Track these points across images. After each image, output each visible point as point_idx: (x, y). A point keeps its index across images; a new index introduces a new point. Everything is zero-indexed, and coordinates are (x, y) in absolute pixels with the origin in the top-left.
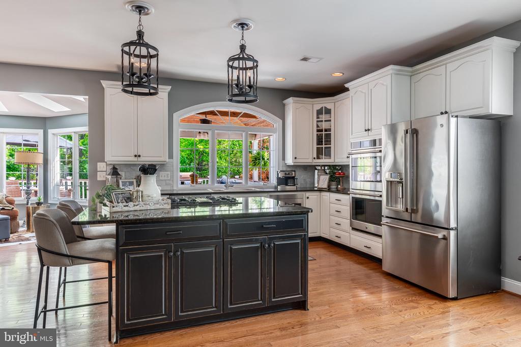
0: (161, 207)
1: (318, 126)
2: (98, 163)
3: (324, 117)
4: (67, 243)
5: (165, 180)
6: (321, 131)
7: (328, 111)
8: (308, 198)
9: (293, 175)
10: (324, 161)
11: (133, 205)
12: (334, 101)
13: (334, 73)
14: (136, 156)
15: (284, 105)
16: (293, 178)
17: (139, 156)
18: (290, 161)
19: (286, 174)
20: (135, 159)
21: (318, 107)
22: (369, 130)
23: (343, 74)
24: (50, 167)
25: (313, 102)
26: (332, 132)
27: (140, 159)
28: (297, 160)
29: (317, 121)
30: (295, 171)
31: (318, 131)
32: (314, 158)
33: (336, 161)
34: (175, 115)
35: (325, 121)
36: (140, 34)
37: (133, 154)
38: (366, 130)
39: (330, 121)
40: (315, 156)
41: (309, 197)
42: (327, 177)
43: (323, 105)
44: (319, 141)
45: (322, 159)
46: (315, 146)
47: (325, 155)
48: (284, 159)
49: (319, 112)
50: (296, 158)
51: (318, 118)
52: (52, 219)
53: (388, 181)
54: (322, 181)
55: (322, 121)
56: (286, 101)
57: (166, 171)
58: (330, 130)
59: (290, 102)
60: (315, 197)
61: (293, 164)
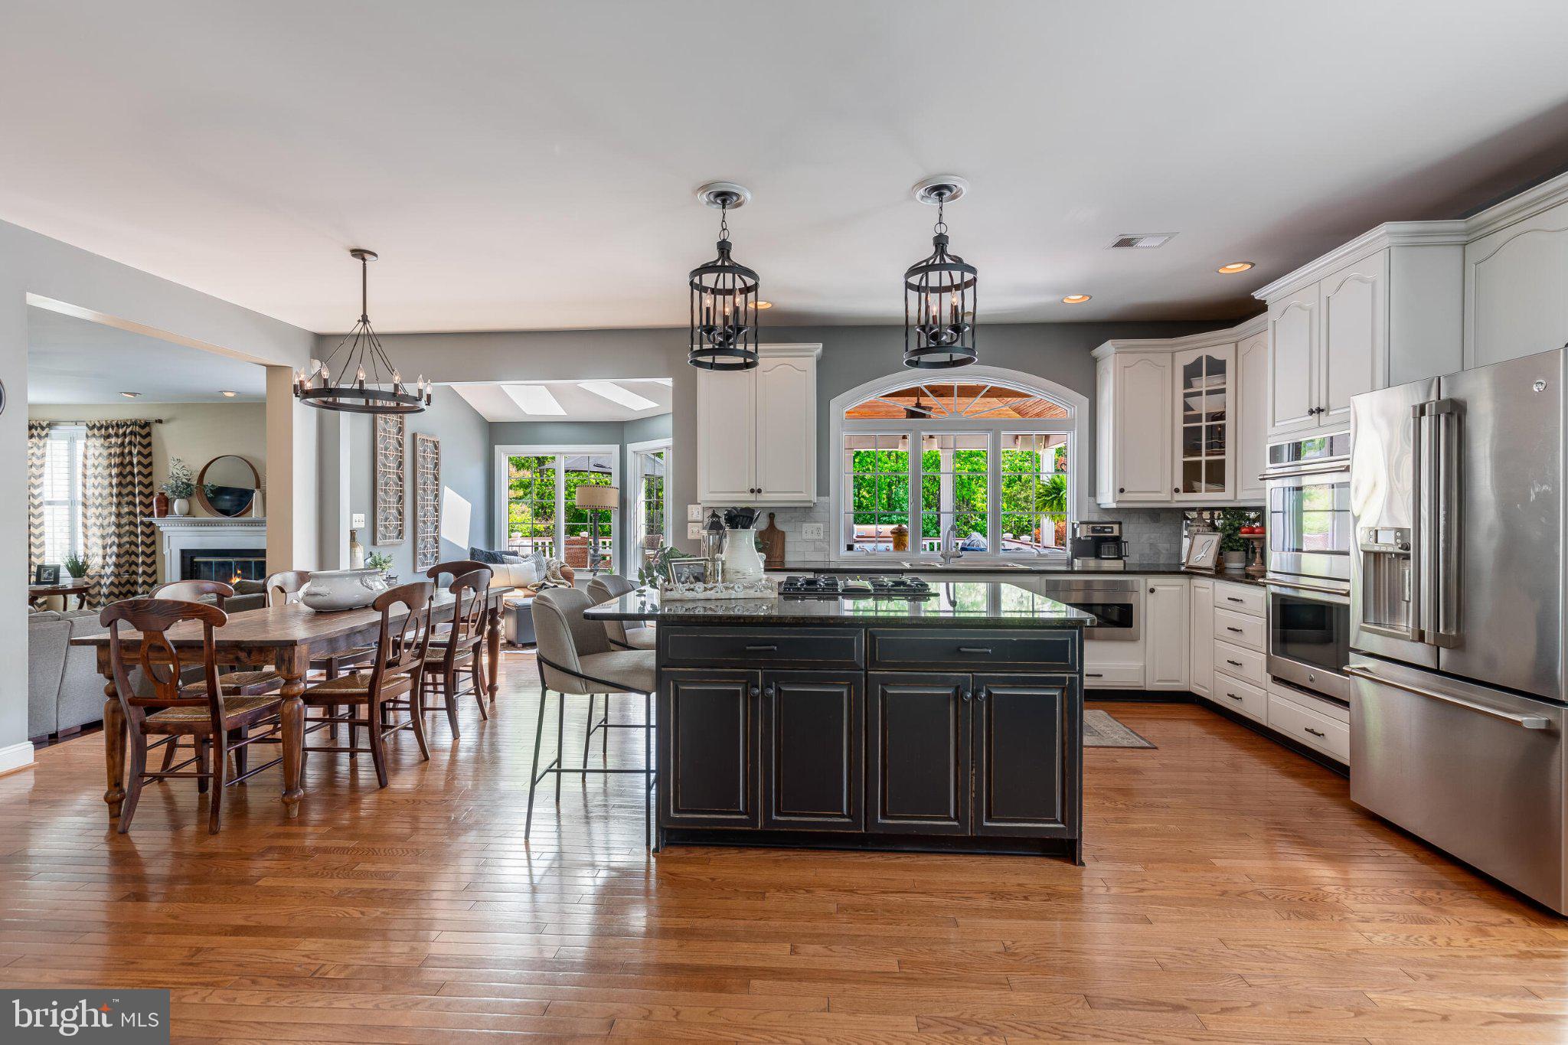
0: (759, 595)
1: (1187, 407)
2: (689, 506)
3: (1203, 383)
4: (579, 655)
5: (814, 541)
6: (1198, 418)
7: (1217, 367)
8: (1152, 591)
9: (1116, 533)
10: (1205, 496)
11: (702, 589)
12: (1235, 339)
13: (1224, 267)
14: (752, 491)
15: (1095, 360)
16: (1117, 540)
17: (759, 491)
18: (1107, 498)
19: (1094, 530)
20: (752, 497)
21: (1187, 358)
22: (1319, 410)
23: (1253, 265)
24: (630, 513)
25: (1172, 346)
26: (1229, 422)
27: (760, 497)
28: (1126, 496)
29: (1186, 395)
30: (1120, 523)
31: (1187, 419)
32: (1177, 491)
33: (1239, 497)
34: (835, 404)
35: (1209, 393)
36: (724, 248)
37: (747, 488)
38: (1311, 412)
39: (1223, 391)
40: (1179, 484)
41: (1158, 589)
42: (1215, 539)
43: (1204, 353)
44: (1191, 446)
45: (1201, 491)
46: (1180, 459)
47: (1207, 482)
48: (1093, 491)
49: (1192, 372)
50: (1122, 491)
51: (1188, 384)
52: (557, 607)
53: (1366, 553)
54: (1202, 549)
55: (1199, 394)
56: (1098, 352)
57: (815, 522)
58: (1221, 416)
59: (1109, 351)
60: (1178, 588)
61: (1114, 506)
